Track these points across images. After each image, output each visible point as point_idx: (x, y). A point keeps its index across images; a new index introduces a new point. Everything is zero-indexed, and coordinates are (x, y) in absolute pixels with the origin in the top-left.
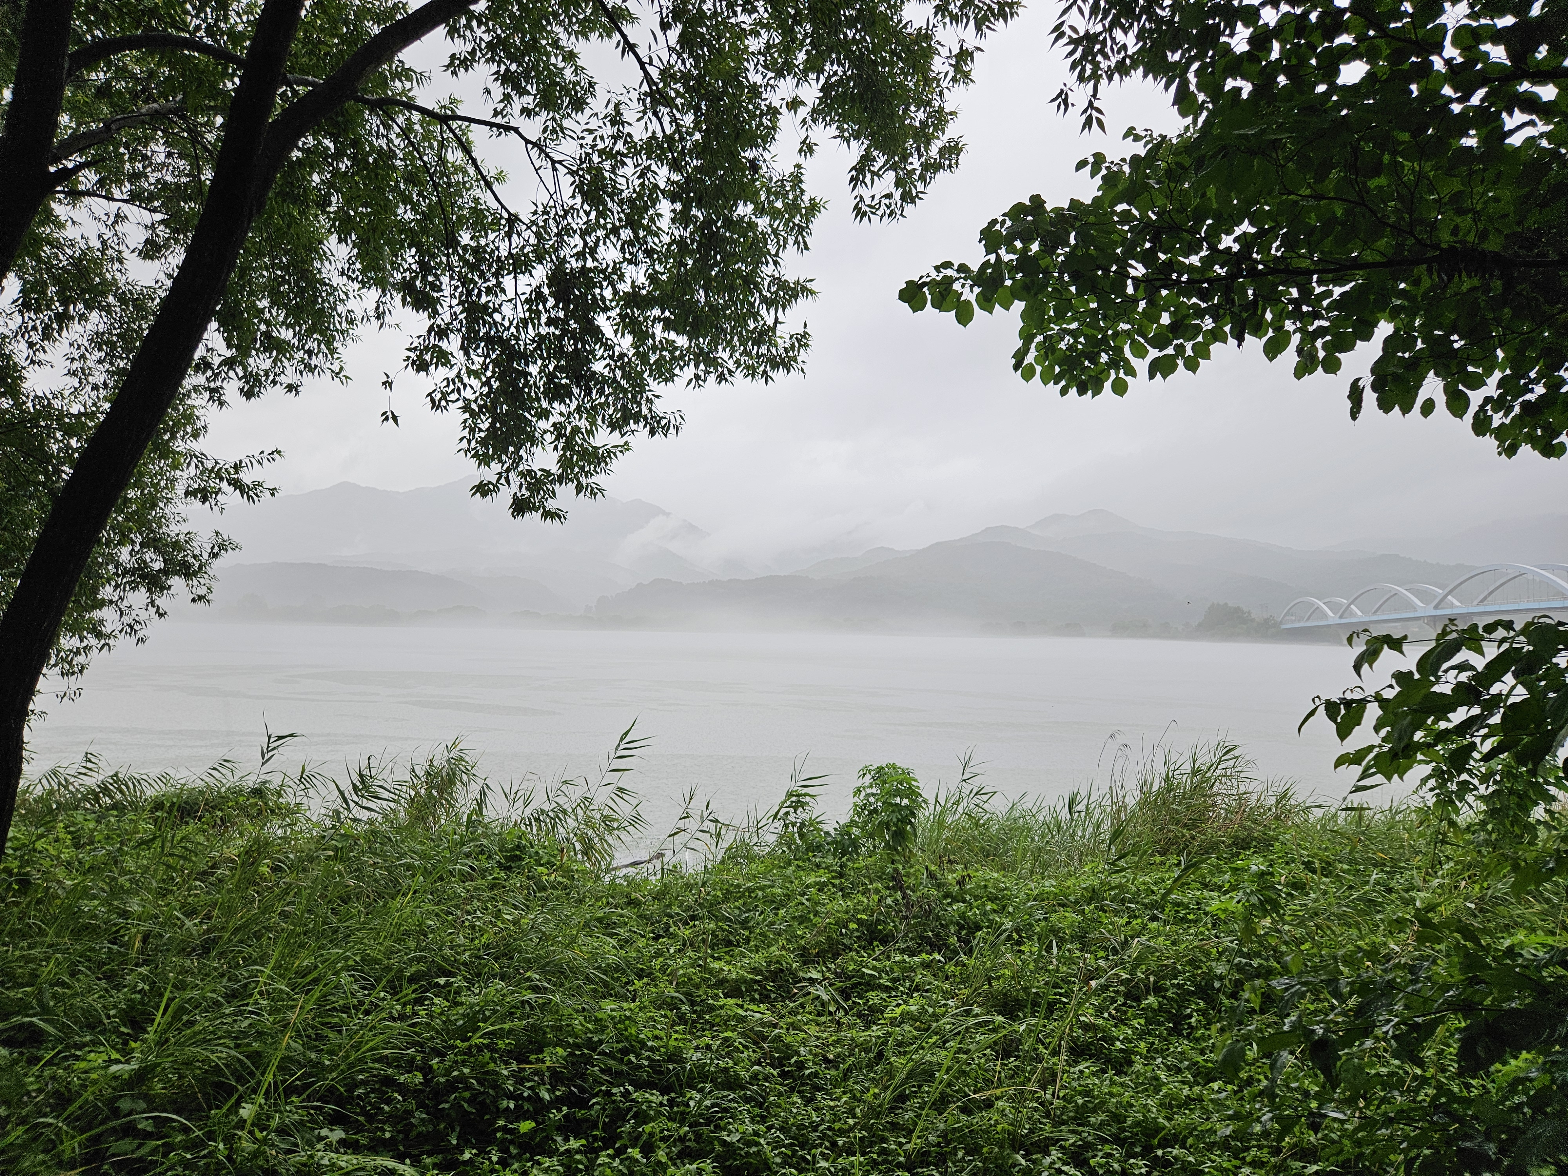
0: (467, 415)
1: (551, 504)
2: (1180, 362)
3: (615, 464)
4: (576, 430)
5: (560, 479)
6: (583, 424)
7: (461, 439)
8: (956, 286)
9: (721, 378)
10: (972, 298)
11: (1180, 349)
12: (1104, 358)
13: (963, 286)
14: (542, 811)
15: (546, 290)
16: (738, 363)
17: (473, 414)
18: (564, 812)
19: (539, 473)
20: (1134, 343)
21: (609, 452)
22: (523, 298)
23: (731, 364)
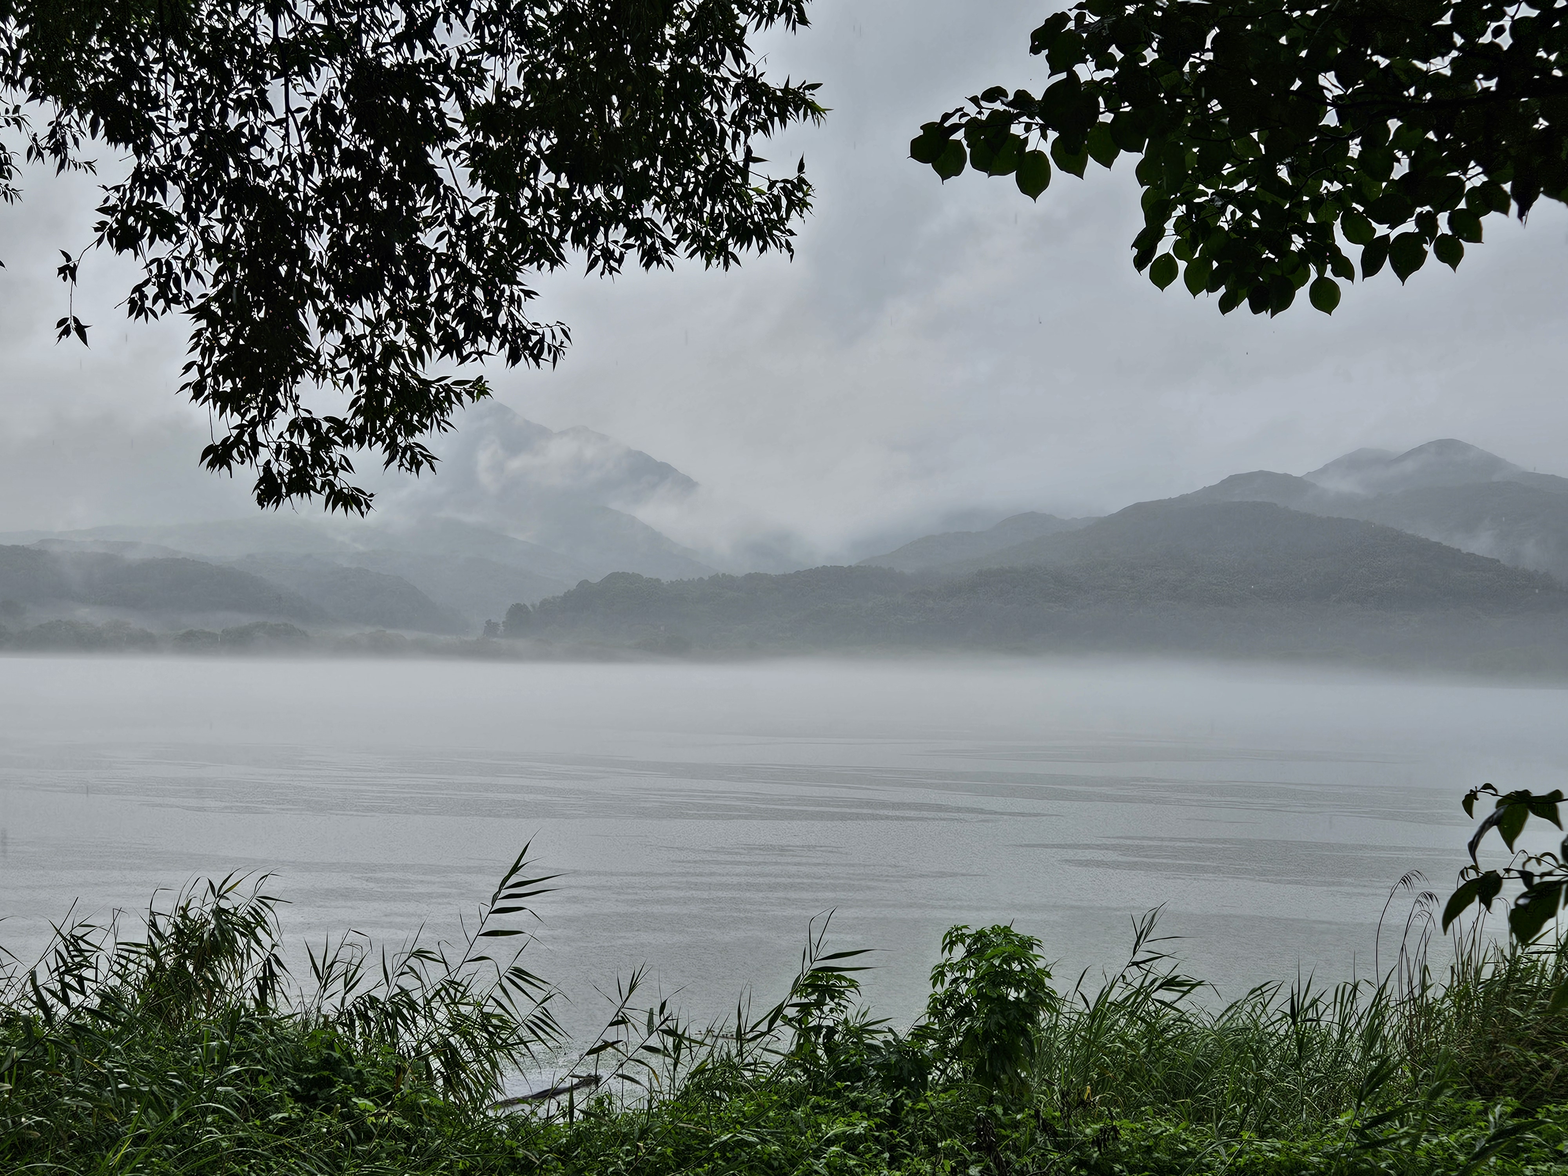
0: (203, 323)
1: (344, 480)
2: (1429, 248)
3: (457, 414)
4: (392, 351)
5: (360, 437)
6: (403, 338)
7: (188, 368)
8: (1017, 129)
9: (650, 257)
10: (1046, 148)
11: (1427, 224)
12: (1297, 243)
13: (1028, 128)
14: (374, 1000)
15: (339, 103)
16: (680, 230)
17: (213, 320)
18: (412, 1005)
19: (325, 426)
20: (1349, 213)
21: (448, 389)
22: (300, 117)
23: (668, 232)
